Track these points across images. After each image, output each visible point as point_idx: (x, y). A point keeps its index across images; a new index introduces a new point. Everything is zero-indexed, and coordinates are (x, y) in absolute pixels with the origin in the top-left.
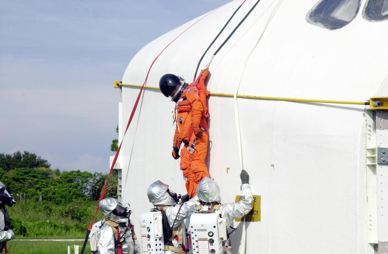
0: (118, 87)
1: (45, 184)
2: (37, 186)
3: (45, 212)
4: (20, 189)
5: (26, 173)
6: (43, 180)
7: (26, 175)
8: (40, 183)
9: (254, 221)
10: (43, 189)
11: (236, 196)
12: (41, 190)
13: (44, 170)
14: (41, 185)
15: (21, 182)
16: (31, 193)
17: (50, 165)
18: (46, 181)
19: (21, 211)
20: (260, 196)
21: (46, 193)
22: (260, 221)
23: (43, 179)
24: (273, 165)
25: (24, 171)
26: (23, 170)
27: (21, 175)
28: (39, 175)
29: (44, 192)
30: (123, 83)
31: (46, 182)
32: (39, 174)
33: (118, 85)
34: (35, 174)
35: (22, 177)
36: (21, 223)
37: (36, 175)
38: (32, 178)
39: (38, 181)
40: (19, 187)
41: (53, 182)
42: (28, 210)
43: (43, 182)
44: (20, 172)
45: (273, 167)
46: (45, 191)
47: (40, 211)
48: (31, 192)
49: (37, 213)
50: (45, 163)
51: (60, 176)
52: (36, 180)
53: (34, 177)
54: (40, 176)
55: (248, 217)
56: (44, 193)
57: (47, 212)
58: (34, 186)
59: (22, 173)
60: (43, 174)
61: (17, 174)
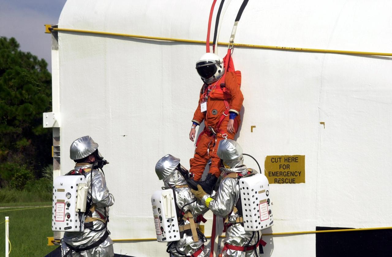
0: (50, 32)
9: (295, 183)
11: (266, 157)
20: (304, 156)
22: (304, 182)
24: (322, 123)
30: (60, 28)
33: (50, 29)
45: (323, 125)
55: (285, 179)
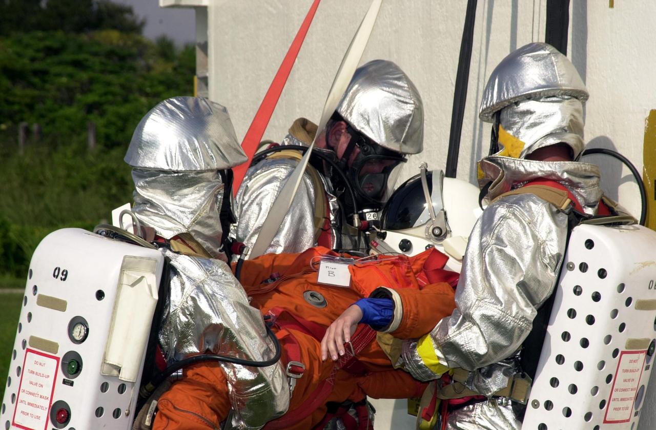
1: (117, 89)
2: (91, 98)
3: (103, 190)
4: (31, 107)
5: (51, 51)
6: (111, 78)
7: (49, 60)
8: (99, 88)
10: (111, 109)
12: (102, 114)
13: (115, 41)
14: (106, 94)
15: (32, 85)
16: (67, 123)
17: (143, 24)
18: (122, 80)
19: (16, 184)
21: (120, 123)
23: (111, 72)
25: (41, 45)
26: (36, 40)
27: (33, 60)
28: (96, 60)
29: (113, 119)
31: (123, 86)
32: (95, 54)
34: (81, 57)
35: (37, 66)
36: (7, 231)
37: (87, 60)
38: (70, 69)
39: (92, 81)
40: (27, 100)
41: (148, 83)
42: (41, 183)
43: (109, 84)
44: (27, 46)
46: (119, 116)
47: (84, 188)
48: (68, 119)
49: (75, 192)
50: (127, 16)
51: (176, 63)
52: (84, 76)
53: (78, 64)
54: (102, 63)
56: (114, 124)
57: (110, 189)
58: (79, 96)
59: (38, 51)
60: (111, 54)
61: (20, 55)
